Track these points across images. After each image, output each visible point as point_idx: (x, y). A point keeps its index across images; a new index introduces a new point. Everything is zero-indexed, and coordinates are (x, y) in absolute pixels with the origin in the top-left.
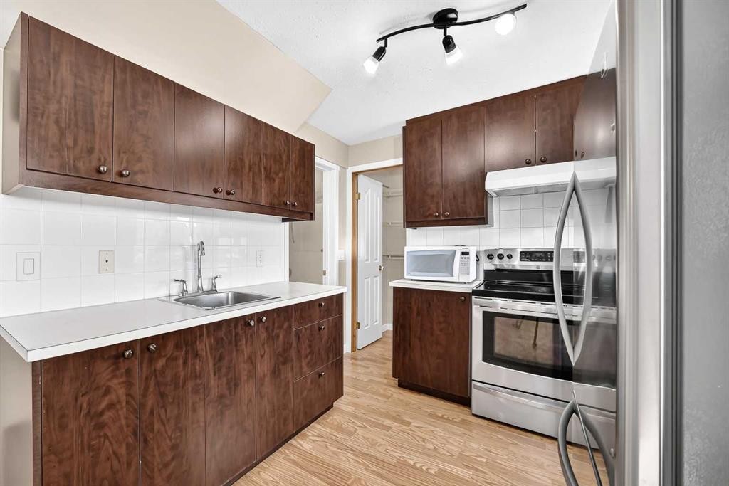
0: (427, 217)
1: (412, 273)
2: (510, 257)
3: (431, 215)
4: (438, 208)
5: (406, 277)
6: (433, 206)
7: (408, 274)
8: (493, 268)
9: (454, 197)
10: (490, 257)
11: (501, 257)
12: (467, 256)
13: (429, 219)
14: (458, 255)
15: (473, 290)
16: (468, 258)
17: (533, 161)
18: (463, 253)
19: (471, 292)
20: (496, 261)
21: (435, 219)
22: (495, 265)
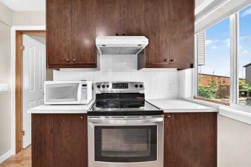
0: (62, 61)
1: (50, 100)
2: (108, 86)
3: (64, 60)
4: (69, 56)
5: (45, 103)
6: (65, 55)
7: (47, 101)
8: (100, 93)
9: (79, 50)
10: (99, 87)
11: (104, 86)
12: (85, 87)
13: (64, 63)
14: (80, 87)
15: (88, 112)
16: (86, 88)
17: (119, 34)
18: (83, 85)
19: (87, 113)
20: (102, 89)
21: (67, 63)
22: (101, 91)
